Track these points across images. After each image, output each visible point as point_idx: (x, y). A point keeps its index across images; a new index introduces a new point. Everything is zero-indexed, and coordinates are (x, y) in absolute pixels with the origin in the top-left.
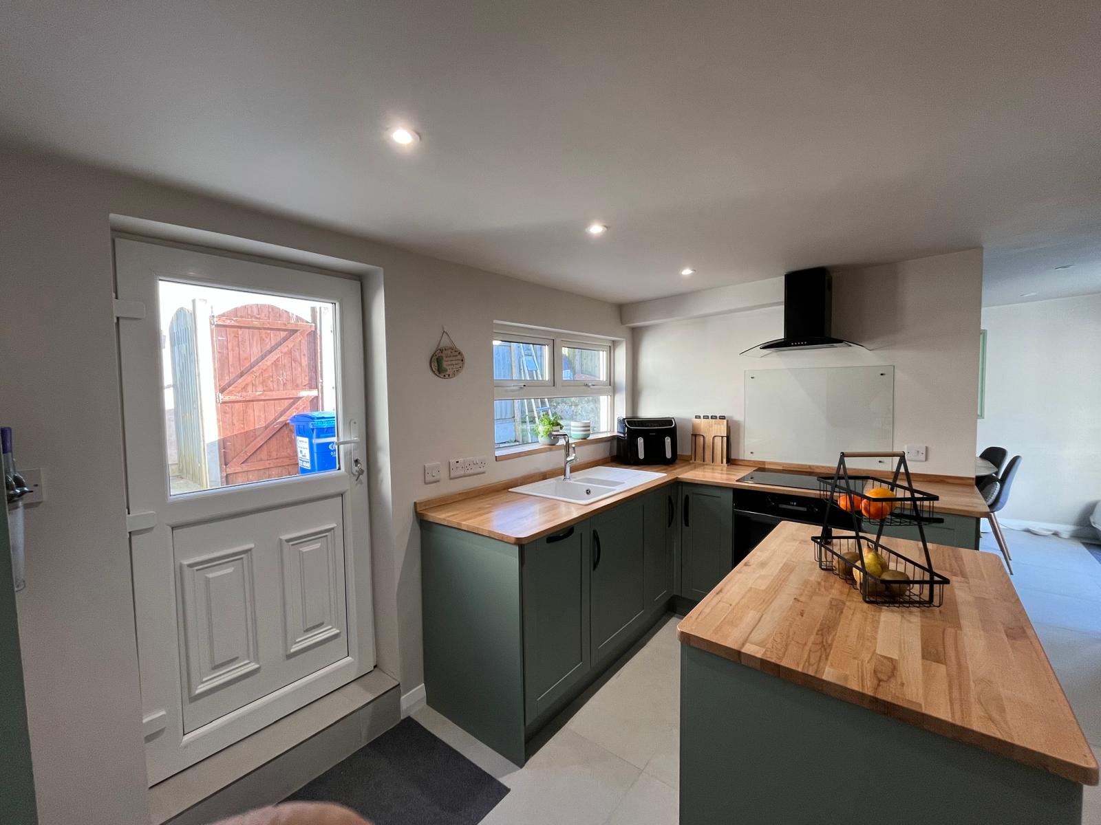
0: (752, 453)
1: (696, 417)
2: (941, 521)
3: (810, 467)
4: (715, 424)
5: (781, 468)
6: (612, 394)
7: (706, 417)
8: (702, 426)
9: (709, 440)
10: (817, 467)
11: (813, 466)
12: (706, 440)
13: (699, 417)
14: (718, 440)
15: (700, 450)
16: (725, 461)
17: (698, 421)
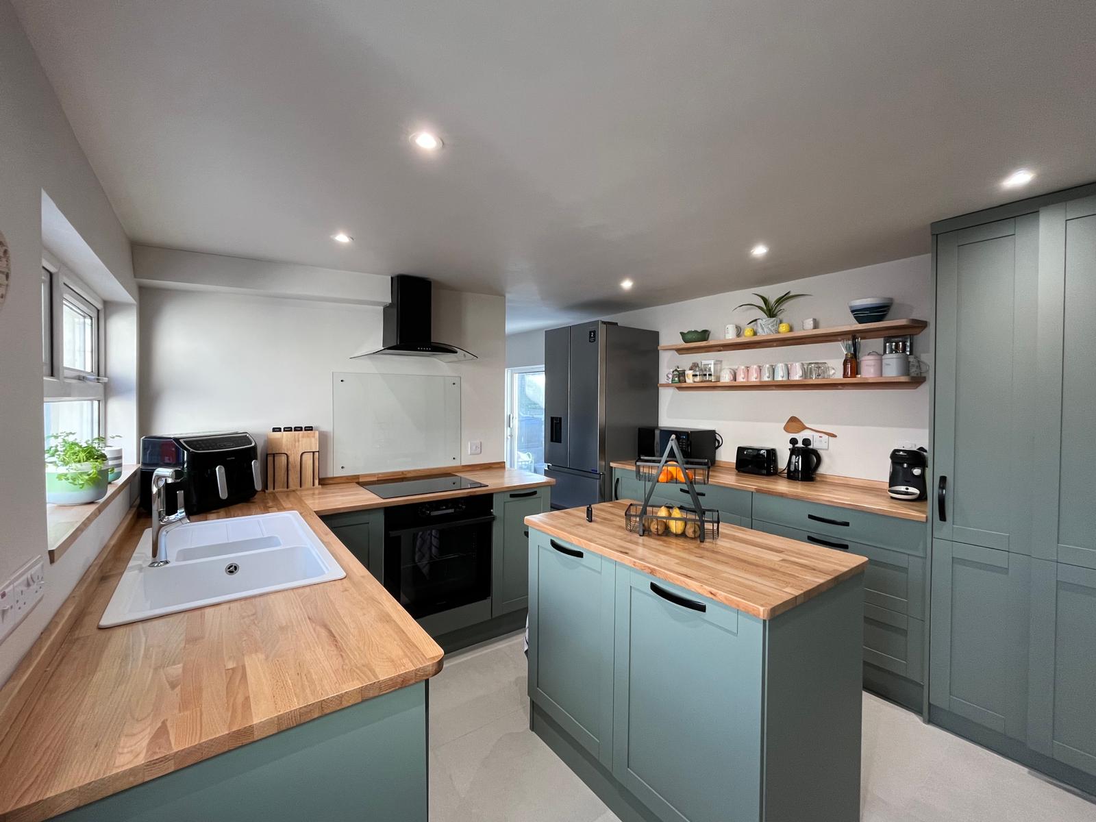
0: (342, 467)
1: (275, 430)
2: (535, 493)
3: (402, 473)
4: (303, 437)
5: (376, 479)
6: (102, 398)
7: (288, 429)
8: (284, 441)
9: (294, 458)
10: (409, 472)
11: (405, 471)
12: (291, 459)
13: (279, 430)
14: (308, 459)
15: (281, 475)
16: (317, 482)
17: (277, 434)
